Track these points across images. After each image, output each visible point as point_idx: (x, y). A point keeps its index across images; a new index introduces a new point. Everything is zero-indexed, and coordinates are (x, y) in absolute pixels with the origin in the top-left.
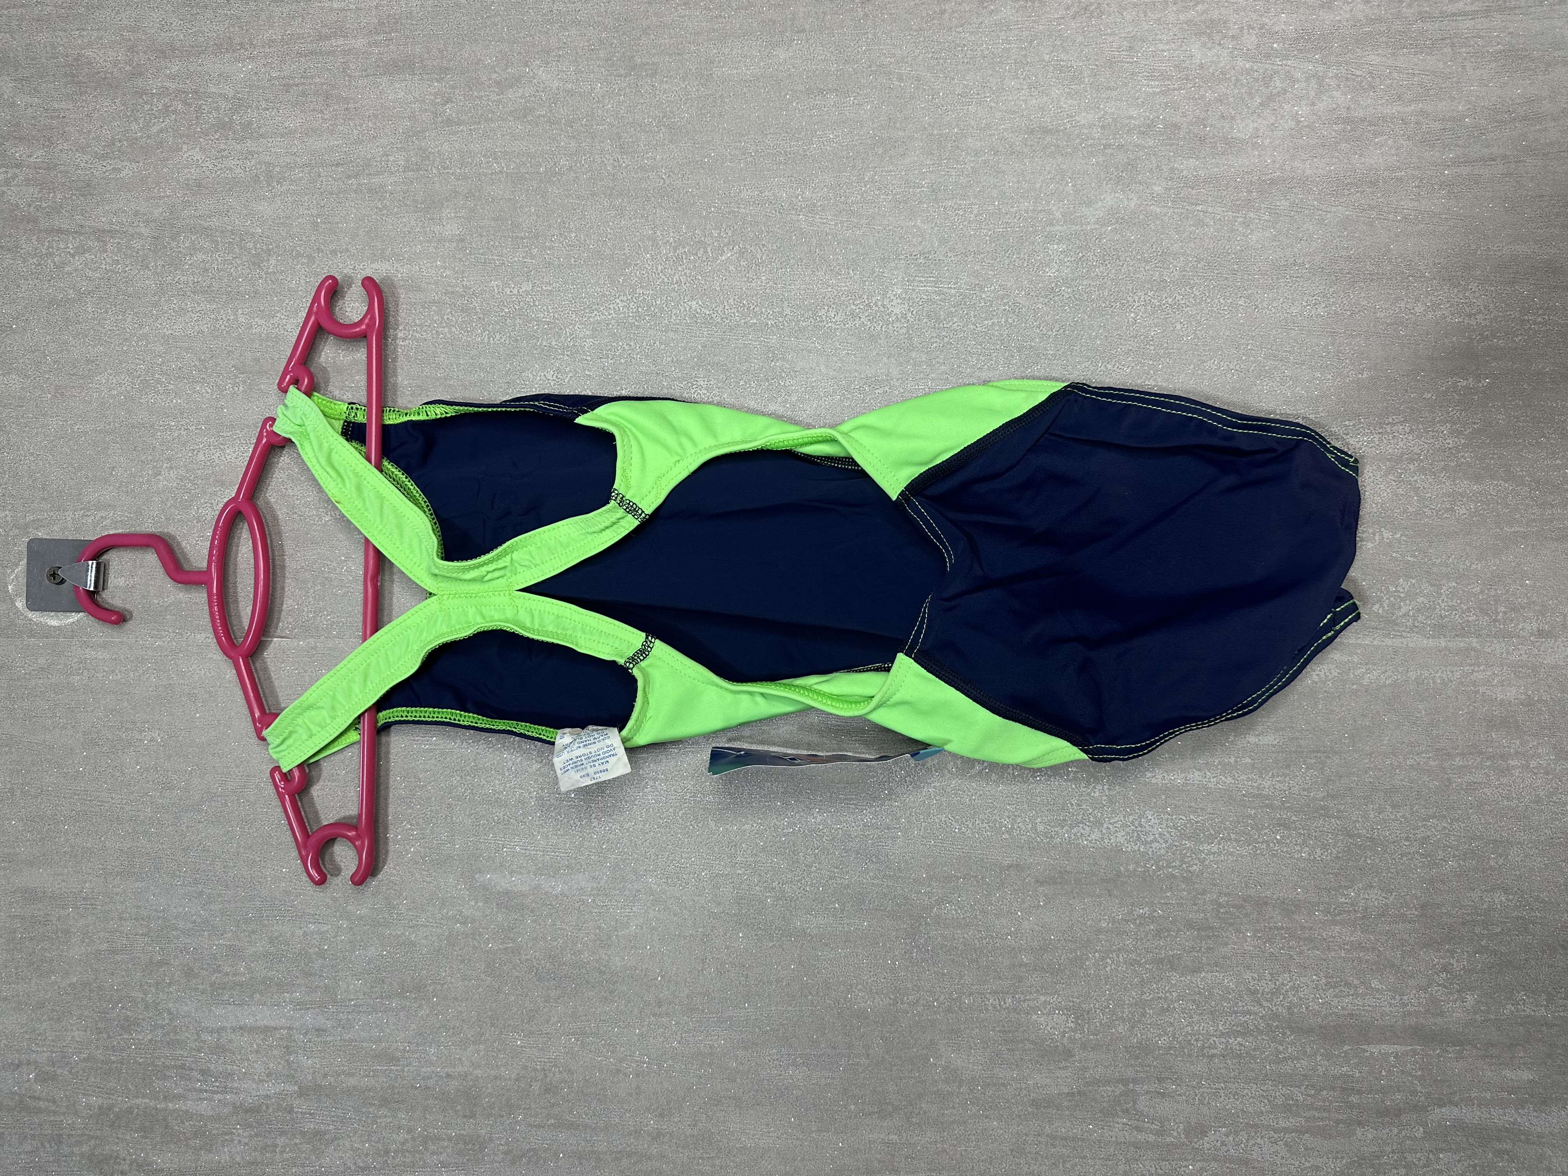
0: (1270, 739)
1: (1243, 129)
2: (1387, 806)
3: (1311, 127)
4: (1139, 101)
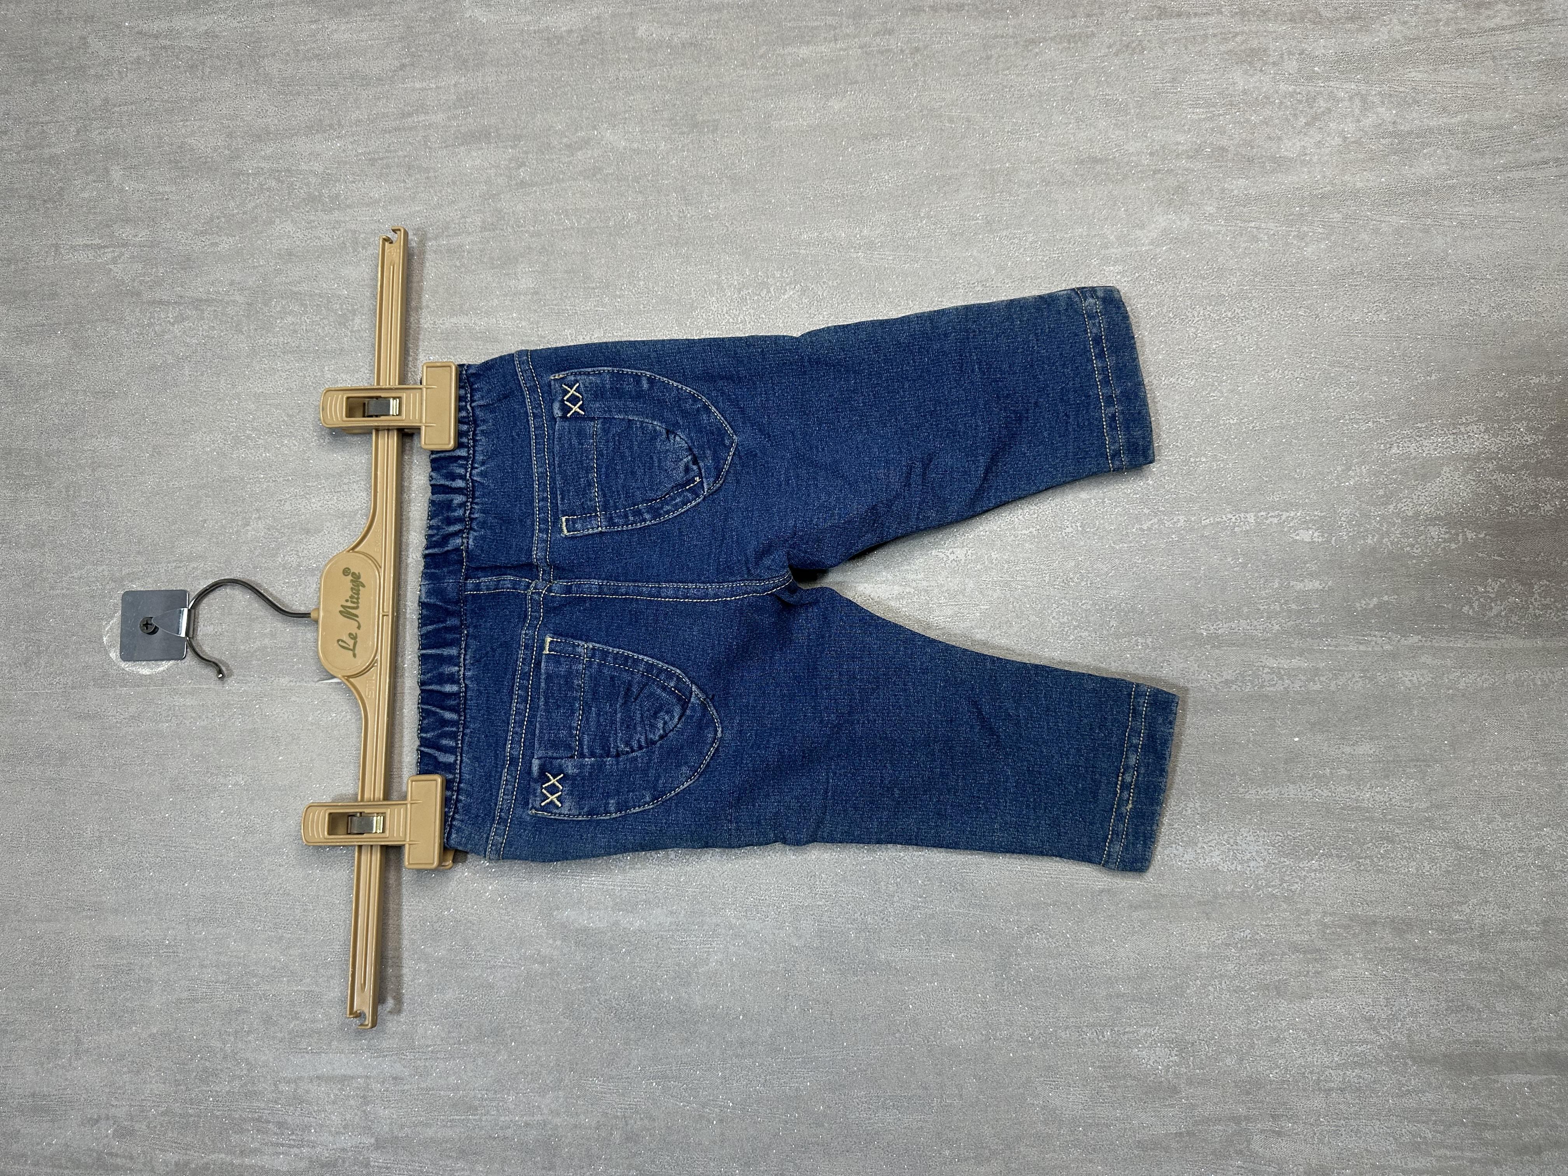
0: (1366, 749)
1: (1290, 147)
2: (1496, 816)
3: (1358, 142)
4: (1186, 128)
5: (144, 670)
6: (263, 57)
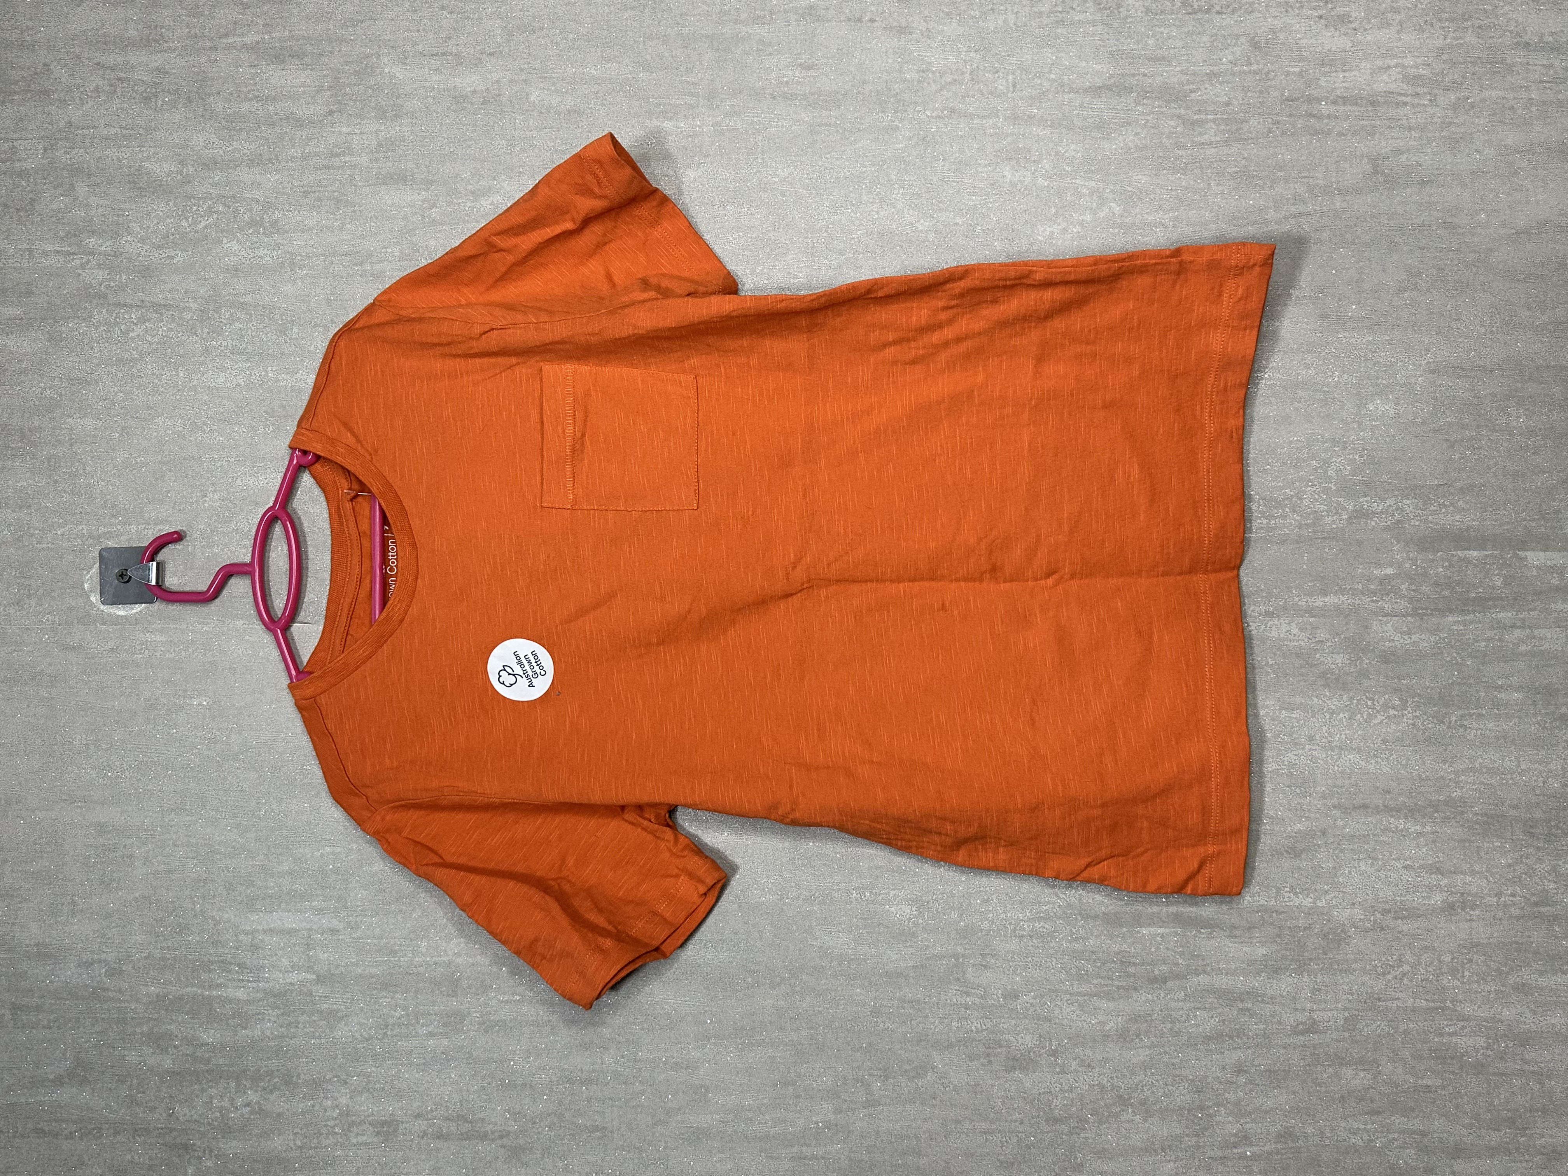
5: (120, 611)
6: (209, 95)
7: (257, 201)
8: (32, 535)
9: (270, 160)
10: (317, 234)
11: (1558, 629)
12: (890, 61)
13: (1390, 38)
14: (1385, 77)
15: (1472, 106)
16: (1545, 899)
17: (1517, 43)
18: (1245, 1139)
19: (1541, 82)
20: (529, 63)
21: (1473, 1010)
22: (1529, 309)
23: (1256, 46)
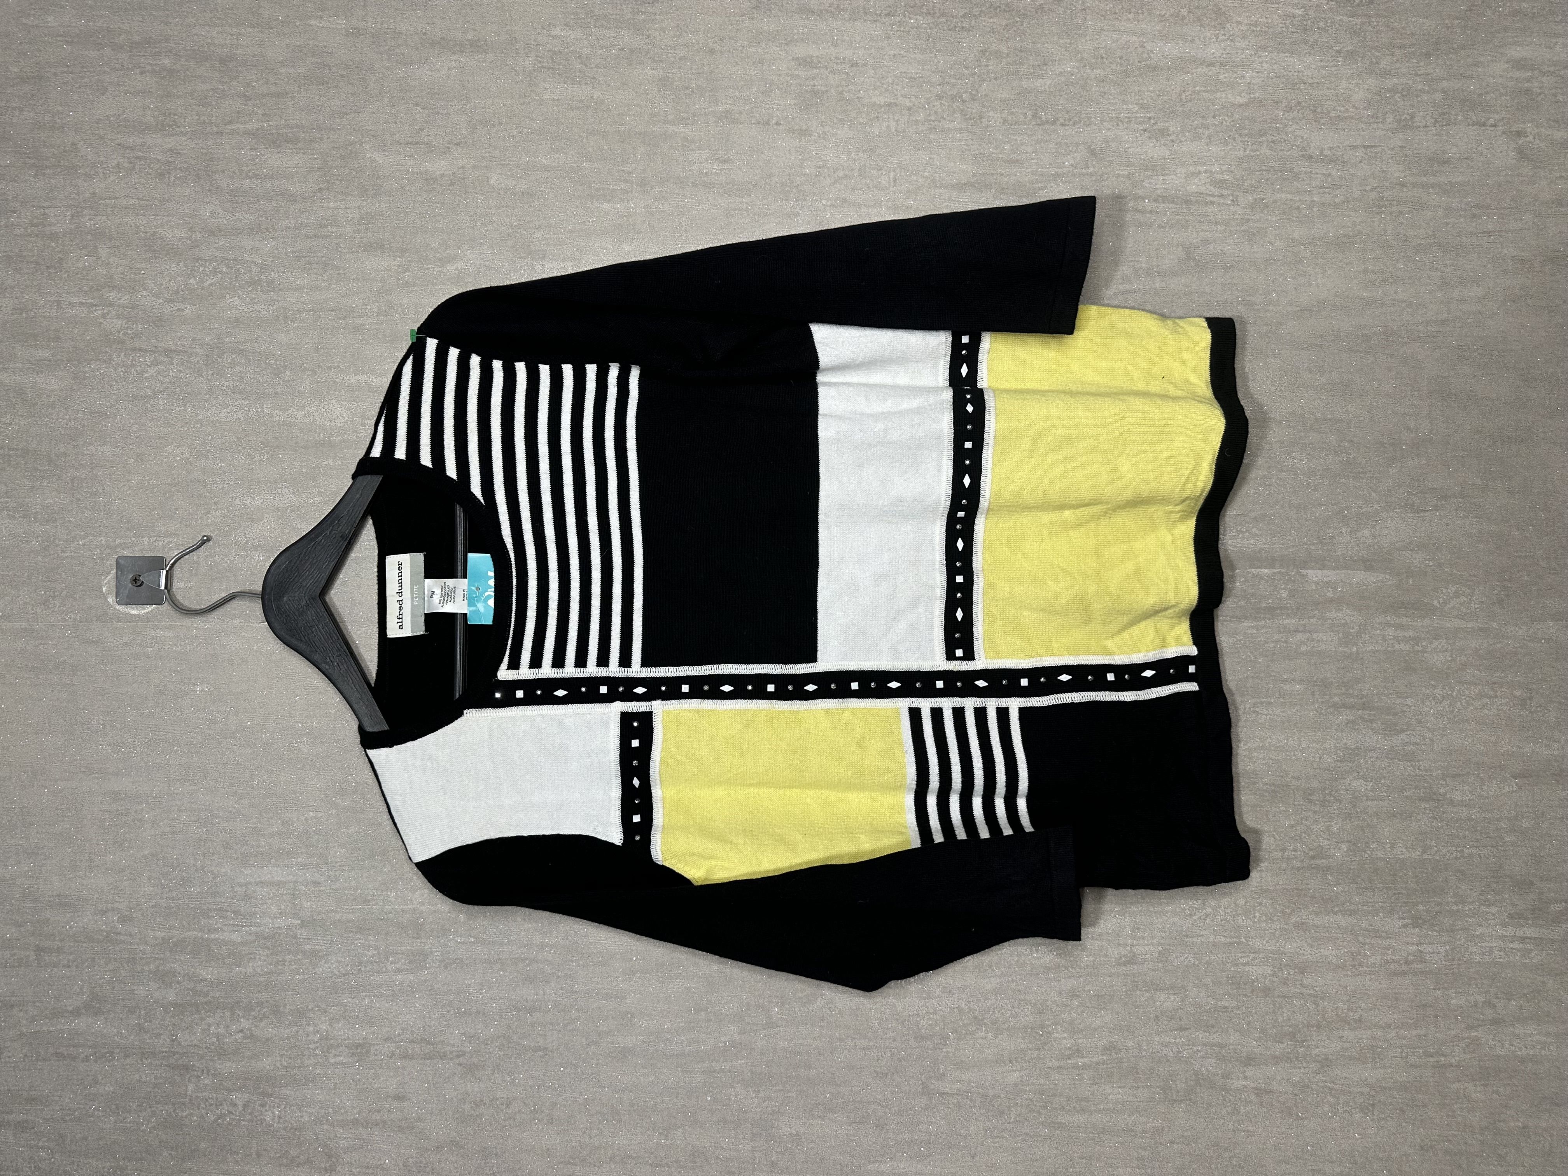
5: (134, 611)
6: (215, 173)
7: (255, 263)
8: (57, 545)
9: (267, 229)
10: (306, 293)
11: (1332, 633)
12: (792, 158)
13: (1200, 149)
14: (1196, 181)
15: (1266, 206)
16: (1320, 853)
17: (1303, 155)
18: (1078, 1052)
19: (1321, 188)
20: (489, 152)
21: (1262, 944)
22: (1310, 373)
23: (1093, 153)
